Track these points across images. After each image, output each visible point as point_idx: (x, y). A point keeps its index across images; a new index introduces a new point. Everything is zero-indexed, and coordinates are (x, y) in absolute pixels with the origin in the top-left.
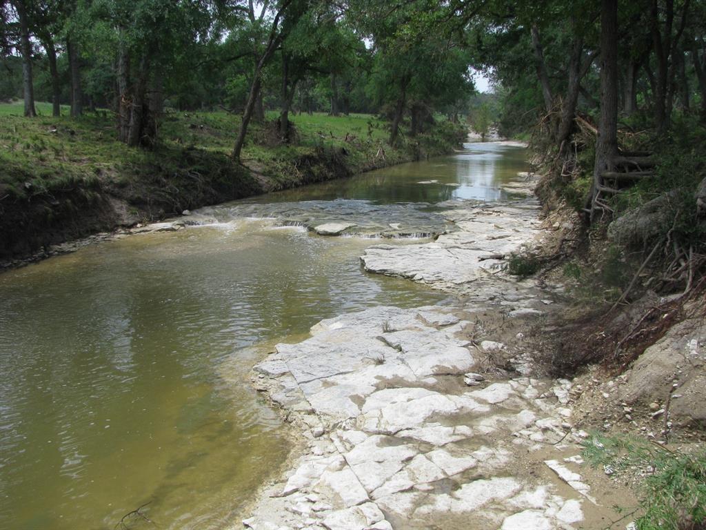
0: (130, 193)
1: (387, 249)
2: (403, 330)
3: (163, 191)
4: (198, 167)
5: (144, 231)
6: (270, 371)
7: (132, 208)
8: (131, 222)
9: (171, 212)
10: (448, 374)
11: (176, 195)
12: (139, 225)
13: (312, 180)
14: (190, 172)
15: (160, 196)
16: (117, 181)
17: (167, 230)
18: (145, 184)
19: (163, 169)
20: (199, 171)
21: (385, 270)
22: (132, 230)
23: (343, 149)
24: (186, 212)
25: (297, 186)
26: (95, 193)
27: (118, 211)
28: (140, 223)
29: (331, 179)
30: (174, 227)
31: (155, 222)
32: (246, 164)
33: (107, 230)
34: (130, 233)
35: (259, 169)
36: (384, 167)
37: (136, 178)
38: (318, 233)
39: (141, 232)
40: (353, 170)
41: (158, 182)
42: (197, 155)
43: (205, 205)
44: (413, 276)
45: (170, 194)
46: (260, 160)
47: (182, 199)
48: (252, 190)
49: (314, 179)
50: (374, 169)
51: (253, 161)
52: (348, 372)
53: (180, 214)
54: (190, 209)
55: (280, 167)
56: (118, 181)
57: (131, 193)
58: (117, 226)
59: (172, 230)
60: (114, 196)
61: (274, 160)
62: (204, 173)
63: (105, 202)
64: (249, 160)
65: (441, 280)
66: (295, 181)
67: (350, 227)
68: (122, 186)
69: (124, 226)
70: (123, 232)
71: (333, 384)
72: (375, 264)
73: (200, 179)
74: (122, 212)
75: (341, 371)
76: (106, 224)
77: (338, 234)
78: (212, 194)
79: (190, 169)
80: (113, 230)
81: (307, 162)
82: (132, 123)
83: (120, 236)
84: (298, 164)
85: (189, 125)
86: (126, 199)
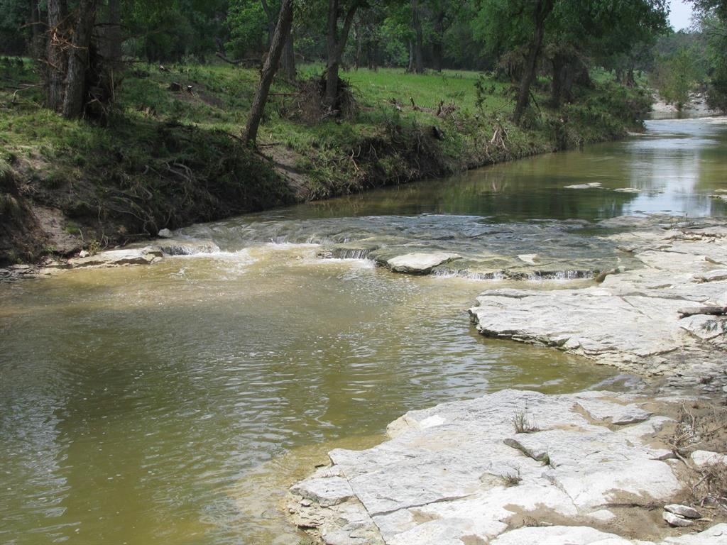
1: (516, 297)
2: (551, 429)
3: (125, 196)
4: (183, 155)
5: (91, 263)
6: (321, 494)
7: (71, 223)
8: (69, 247)
9: (139, 232)
10: (634, 505)
11: (147, 202)
12: (83, 253)
13: (381, 182)
14: (171, 163)
15: (120, 203)
16: (45, 176)
17: (132, 262)
18: (94, 182)
19: (126, 157)
20: (187, 163)
21: (513, 332)
22: (71, 261)
23: (434, 128)
24: (164, 232)
25: (354, 191)
26: (8, 196)
27: (47, 228)
28: (85, 249)
29: (412, 181)
30: (144, 257)
31: (110, 248)
32: (268, 152)
33: (27, 260)
34: (69, 266)
35: (290, 160)
36: (504, 161)
37: (77, 171)
38: (395, 271)
39: (86, 264)
40: (452, 166)
41: (116, 180)
42: (184, 136)
43: (198, 222)
44: (563, 342)
45: (137, 201)
46: (290, 147)
47: (157, 210)
48: (277, 196)
49: (384, 180)
50: (487, 163)
51: (279, 147)
52: (457, 498)
53: (153, 236)
54: (172, 227)
55: (326, 159)
56: (47, 177)
57: (70, 198)
58: (46, 254)
59: (142, 262)
60: (39, 202)
61: (316, 146)
62: (196, 167)
63: (25, 213)
64: (272, 145)
65: (612, 349)
66: (351, 182)
67: (450, 260)
68: (55, 184)
69: (56, 254)
70: (55, 264)
71: (432, 517)
72: (495, 321)
73: (189, 177)
74: (53, 230)
75: (446, 495)
76: (27, 250)
77: (427, 272)
78: (208, 202)
79: (170, 160)
80: (38, 259)
81: (372, 149)
82: (70, 77)
83: (51, 271)
84: (356, 154)
85: (168, 85)
86: (61, 208)
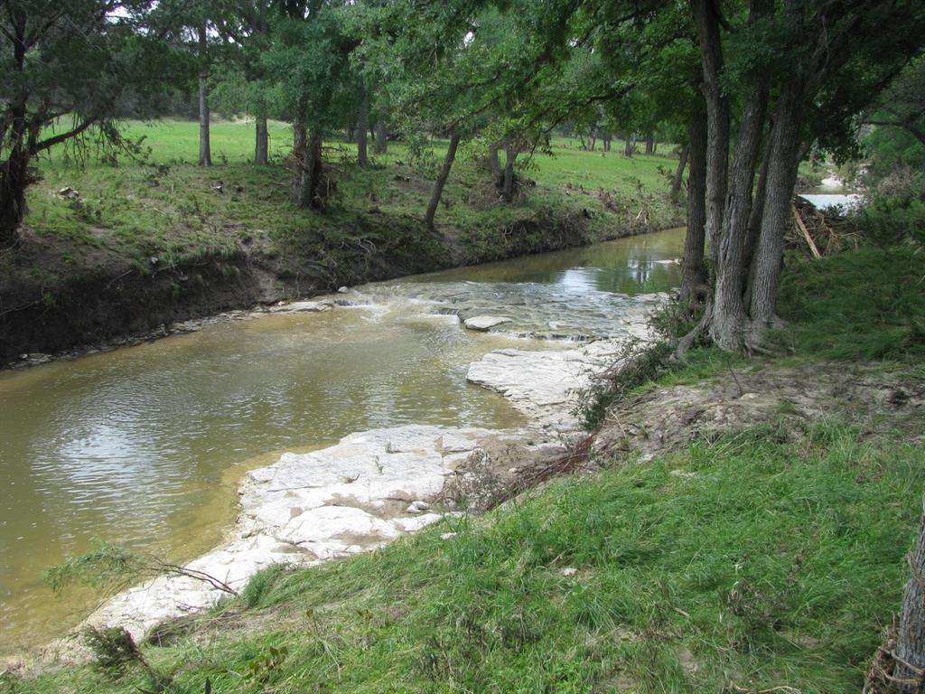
0: (279, 266)
1: (511, 356)
2: (409, 452)
3: (319, 265)
4: (372, 235)
5: (284, 310)
6: (256, 478)
7: (278, 283)
8: (272, 299)
9: (324, 285)
10: (400, 500)
11: (333, 269)
12: (280, 303)
13: (526, 252)
14: (362, 240)
15: (314, 269)
16: (266, 252)
17: (310, 310)
18: (301, 255)
19: (326, 238)
20: (373, 240)
21: (483, 382)
22: (271, 309)
23: (585, 210)
24: (343, 289)
25: (501, 259)
26: (234, 267)
27: (262, 285)
28: (283, 300)
29: (554, 250)
30: (318, 308)
31: (301, 299)
32: (441, 230)
33: (241, 307)
34: (269, 312)
35: (456, 236)
36: (644, 233)
37: (289, 249)
38: (467, 328)
39: (280, 311)
40: (593, 237)
41: (315, 253)
42: (377, 221)
43: (371, 281)
44: (505, 391)
45: (326, 268)
46: (459, 226)
47: (340, 274)
48: (438, 263)
49: (529, 250)
50: (627, 235)
51: (451, 227)
53: (334, 290)
54: (349, 285)
55: (484, 235)
56: (268, 252)
58: (256, 303)
59: (316, 310)
60: (262, 267)
61: (479, 226)
62: (378, 242)
63: (246, 276)
64: (446, 225)
66: (498, 252)
68: (272, 257)
69: (263, 303)
70: (261, 310)
71: (296, 496)
73: (371, 250)
74: (267, 287)
76: (242, 301)
77: (486, 330)
78: (381, 268)
79: (362, 237)
80: (249, 306)
81: (523, 229)
82: (303, 182)
83: (258, 313)
84: (508, 231)
86: (274, 272)
